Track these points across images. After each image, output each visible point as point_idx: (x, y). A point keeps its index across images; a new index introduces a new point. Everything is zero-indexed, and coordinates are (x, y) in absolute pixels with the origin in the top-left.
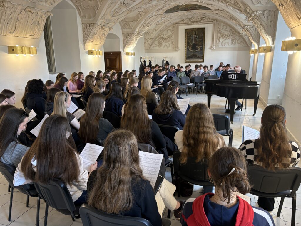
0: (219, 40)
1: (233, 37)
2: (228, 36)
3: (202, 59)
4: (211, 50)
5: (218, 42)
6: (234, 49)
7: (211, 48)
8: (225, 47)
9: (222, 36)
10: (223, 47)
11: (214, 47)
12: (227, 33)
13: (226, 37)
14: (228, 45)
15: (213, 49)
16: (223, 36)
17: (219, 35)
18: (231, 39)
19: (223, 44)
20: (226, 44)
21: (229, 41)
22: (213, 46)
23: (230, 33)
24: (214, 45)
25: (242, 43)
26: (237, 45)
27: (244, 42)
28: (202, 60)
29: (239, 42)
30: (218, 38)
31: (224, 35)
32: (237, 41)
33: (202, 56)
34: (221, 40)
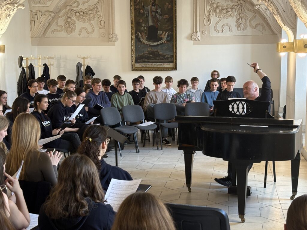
0: (209, 19)
1: (239, 14)
2: (230, 10)
3: (172, 62)
4: (192, 41)
5: (207, 22)
6: (243, 40)
7: (191, 37)
8: (222, 34)
9: (215, 11)
10: (219, 34)
11: (199, 34)
12: (225, 5)
13: (225, 12)
14: (230, 30)
15: (195, 40)
16: (218, 11)
17: (209, 8)
18: (235, 18)
19: (219, 28)
20: (226, 28)
21: (231, 21)
22: (196, 32)
23: (232, 4)
24: (198, 30)
25: (260, 28)
26: (249, 31)
27: (265, 25)
28: (171, 65)
29: (254, 23)
30: (207, 14)
31: (221, 8)
32: (248, 21)
33: (173, 56)
34: (214, 19)
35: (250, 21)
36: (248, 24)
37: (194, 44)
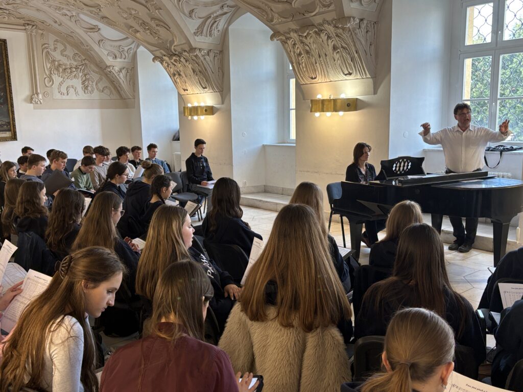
0: (51, 80)
1: (85, 75)
2: (74, 70)
3: (9, 130)
4: (32, 105)
5: (48, 83)
6: (90, 105)
7: (31, 100)
8: (68, 97)
9: (57, 70)
10: (65, 97)
11: (40, 96)
12: (68, 63)
13: (69, 71)
14: (77, 93)
15: (37, 103)
16: (61, 70)
17: (49, 65)
18: (80, 79)
19: (64, 90)
20: (71, 90)
21: (77, 83)
22: (37, 94)
23: (75, 63)
24: (39, 91)
25: (106, 91)
26: (96, 95)
27: (112, 89)
28: (8, 134)
29: (101, 86)
30: (47, 73)
31: (64, 67)
32: (94, 84)
33: (9, 123)
34: (57, 79)
35: (96, 84)
36: (95, 86)
37: (34, 108)
